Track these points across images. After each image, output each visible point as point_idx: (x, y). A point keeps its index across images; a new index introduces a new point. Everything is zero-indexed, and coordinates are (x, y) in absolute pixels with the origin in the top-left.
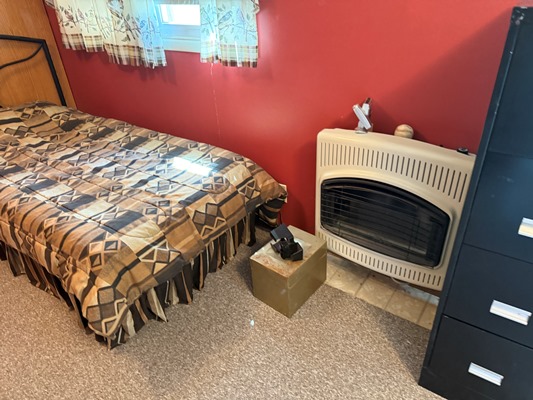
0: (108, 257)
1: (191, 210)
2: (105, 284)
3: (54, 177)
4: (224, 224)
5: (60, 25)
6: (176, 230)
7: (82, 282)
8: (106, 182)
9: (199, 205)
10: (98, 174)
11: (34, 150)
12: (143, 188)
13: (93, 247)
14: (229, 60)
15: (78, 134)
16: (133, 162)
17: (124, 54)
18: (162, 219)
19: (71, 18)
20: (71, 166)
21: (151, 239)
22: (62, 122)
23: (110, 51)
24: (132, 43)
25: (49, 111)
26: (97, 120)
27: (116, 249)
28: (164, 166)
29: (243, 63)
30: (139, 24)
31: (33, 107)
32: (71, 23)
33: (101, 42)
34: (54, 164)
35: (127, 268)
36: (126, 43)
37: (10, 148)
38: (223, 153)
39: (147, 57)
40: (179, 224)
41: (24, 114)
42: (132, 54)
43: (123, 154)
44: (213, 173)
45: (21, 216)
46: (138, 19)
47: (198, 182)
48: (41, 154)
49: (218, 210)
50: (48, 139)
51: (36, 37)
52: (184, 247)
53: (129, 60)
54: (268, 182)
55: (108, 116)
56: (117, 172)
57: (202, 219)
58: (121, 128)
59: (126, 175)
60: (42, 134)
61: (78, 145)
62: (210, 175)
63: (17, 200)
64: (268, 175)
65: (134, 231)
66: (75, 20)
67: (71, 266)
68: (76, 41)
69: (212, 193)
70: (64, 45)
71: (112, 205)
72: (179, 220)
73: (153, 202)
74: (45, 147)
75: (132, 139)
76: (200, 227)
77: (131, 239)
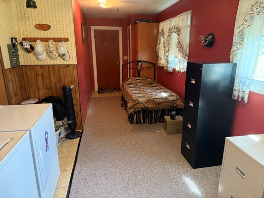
4: (162, 107)
5: (158, 61)
8: (146, 93)
9: (158, 100)
16: (155, 91)
18: (148, 99)
19: (160, 59)
21: (143, 101)
22: (149, 82)
24: (167, 66)
31: (146, 78)
33: (163, 65)
35: (137, 104)
41: (143, 79)
46: (169, 61)
49: (162, 103)
52: (150, 106)
54: (181, 103)
56: (149, 92)
60: (144, 84)
69: (163, 99)
72: (151, 101)
76: (155, 104)
77: (140, 100)
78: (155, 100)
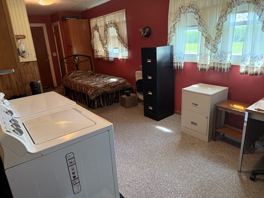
5: (94, 53)
14: (123, 59)
15: (94, 76)
16: (103, 79)
17: (105, 59)
19: (97, 52)
21: (102, 87)
22: (91, 74)
27: (96, 87)
28: (109, 80)
35: (97, 90)
36: (106, 56)
39: (110, 59)
40: (107, 86)
41: (84, 71)
46: (109, 52)
49: (116, 86)
51: (89, 56)
52: (107, 90)
68: (97, 56)
69: (115, 83)
70: (94, 57)
76: (111, 88)
77: (99, 86)
78: (110, 85)
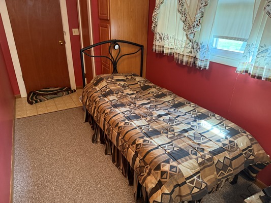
0: (171, 175)
1: (216, 158)
2: (167, 191)
3: (139, 114)
4: (232, 172)
5: (154, 40)
6: (206, 169)
7: (153, 183)
8: (165, 124)
9: (220, 157)
10: (160, 118)
11: (129, 97)
12: (186, 134)
13: (164, 166)
14: (257, 75)
15: (149, 93)
16: (178, 116)
17: (185, 59)
18: (200, 160)
19: (161, 38)
20: (146, 110)
21: (193, 171)
22: (142, 85)
23: (176, 56)
24: (192, 55)
25: (138, 79)
26: (157, 87)
27: (176, 172)
28: (195, 124)
29: (266, 79)
30: (200, 46)
31: (131, 76)
32: (160, 40)
33: (173, 51)
34: (139, 107)
35: (179, 185)
36: (188, 54)
37: (120, 93)
38: (232, 125)
39: (199, 63)
40: (209, 166)
41: (127, 78)
42: (190, 60)
43: (172, 110)
44: (228, 137)
45: (125, 132)
46: (201, 44)
47: (219, 141)
48: (132, 99)
49: (231, 163)
50: (135, 92)
51: (140, 44)
52: (208, 181)
53: (187, 63)
54: (261, 152)
55: (163, 86)
56: (170, 120)
57: (221, 166)
58: (170, 95)
59: (175, 124)
60: (133, 89)
61: (149, 99)
62: (226, 138)
63: (124, 122)
64: (261, 147)
65: (185, 164)
66: (162, 39)
67: (148, 171)
68: (160, 49)
69: (228, 151)
70: (153, 50)
71: (170, 141)
72: (209, 164)
73: (194, 146)
74: (134, 96)
75: (176, 102)
77: (184, 168)
